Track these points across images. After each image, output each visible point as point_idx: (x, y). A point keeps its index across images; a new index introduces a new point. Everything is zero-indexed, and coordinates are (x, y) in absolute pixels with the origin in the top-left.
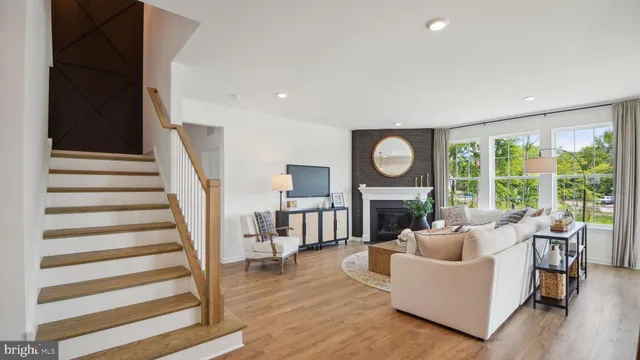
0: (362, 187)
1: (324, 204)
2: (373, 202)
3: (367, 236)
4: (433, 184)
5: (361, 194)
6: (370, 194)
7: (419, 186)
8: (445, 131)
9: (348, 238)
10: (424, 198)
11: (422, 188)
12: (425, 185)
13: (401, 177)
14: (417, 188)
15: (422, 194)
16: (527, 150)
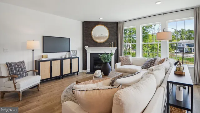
0: (87, 47)
1: (66, 56)
2: (91, 54)
3: (89, 70)
4: (117, 46)
5: (86, 51)
6: (90, 51)
7: (111, 47)
8: (122, 23)
9: (78, 71)
10: (113, 52)
11: (113, 48)
12: (114, 47)
13: (104, 43)
14: (110, 48)
15: (112, 50)
16: (152, 35)
